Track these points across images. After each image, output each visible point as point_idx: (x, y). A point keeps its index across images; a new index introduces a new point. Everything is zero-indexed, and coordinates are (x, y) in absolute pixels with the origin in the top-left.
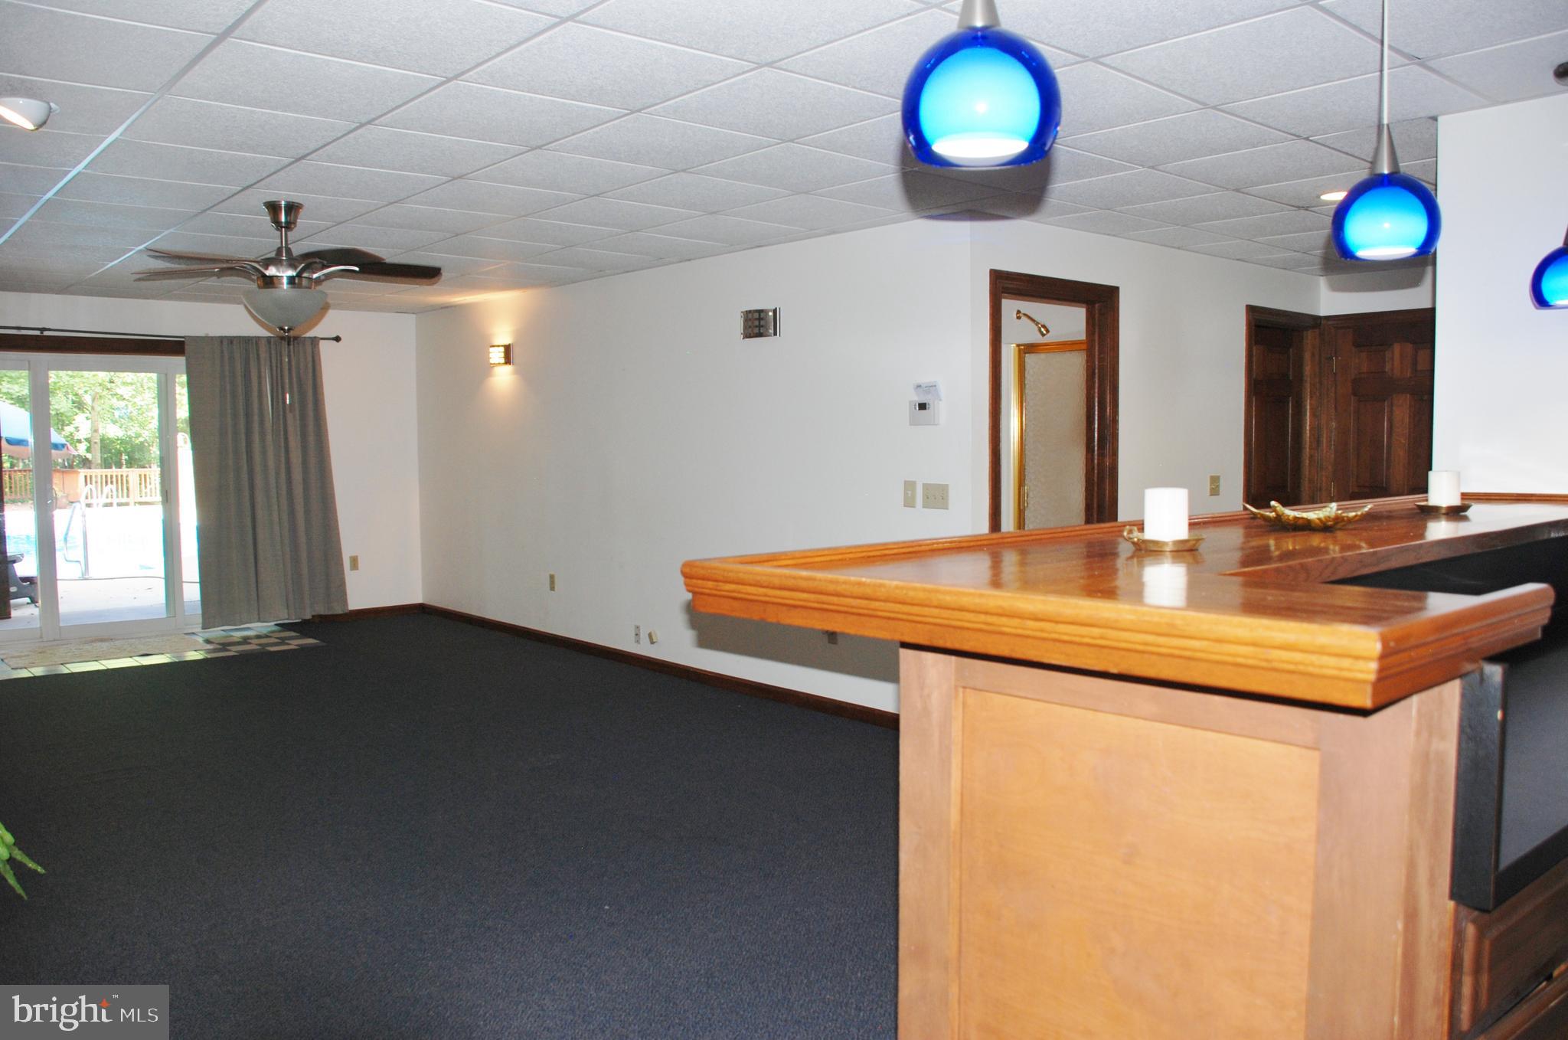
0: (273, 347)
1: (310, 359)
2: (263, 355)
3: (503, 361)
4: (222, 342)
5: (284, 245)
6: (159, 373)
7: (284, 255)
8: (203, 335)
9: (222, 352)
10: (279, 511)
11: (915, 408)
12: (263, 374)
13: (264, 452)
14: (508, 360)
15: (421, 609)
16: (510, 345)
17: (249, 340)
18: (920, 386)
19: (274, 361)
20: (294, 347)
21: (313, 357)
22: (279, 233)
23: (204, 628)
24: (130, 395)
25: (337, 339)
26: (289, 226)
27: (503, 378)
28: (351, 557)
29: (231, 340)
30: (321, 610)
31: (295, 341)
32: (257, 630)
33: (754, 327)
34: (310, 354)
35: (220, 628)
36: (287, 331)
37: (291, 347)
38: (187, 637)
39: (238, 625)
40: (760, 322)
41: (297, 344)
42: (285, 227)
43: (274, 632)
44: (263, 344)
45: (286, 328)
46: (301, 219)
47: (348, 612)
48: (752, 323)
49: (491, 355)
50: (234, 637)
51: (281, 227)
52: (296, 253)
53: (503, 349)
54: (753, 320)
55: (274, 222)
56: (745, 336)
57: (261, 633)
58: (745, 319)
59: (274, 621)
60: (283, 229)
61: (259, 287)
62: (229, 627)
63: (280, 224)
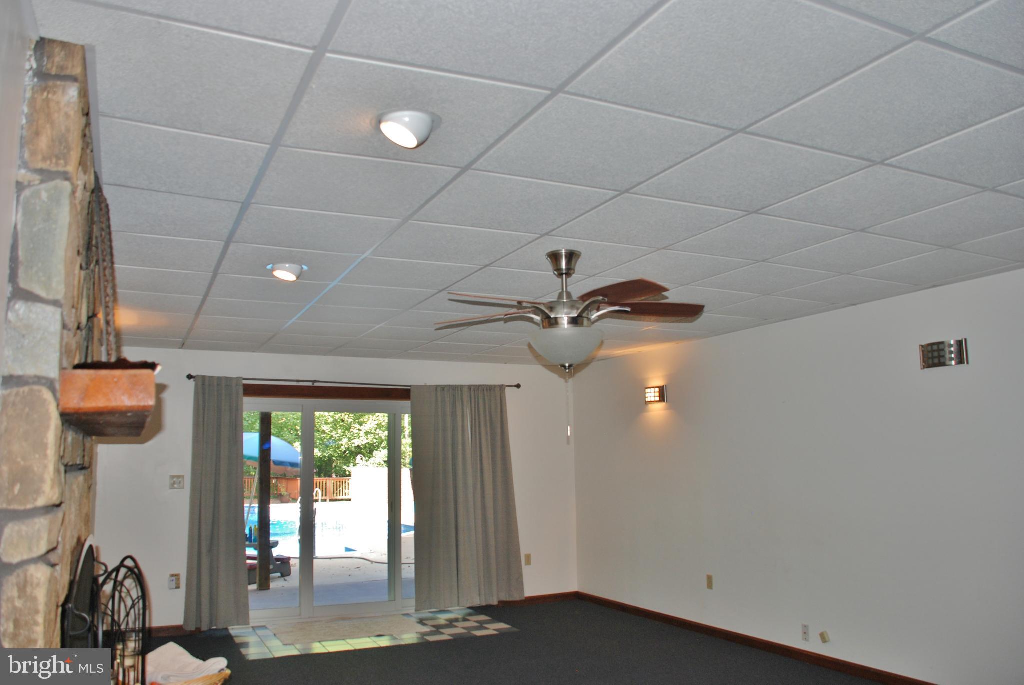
0: (473, 393)
1: (499, 402)
2: (466, 399)
3: (658, 399)
4: (436, 390)
5: (565, 290)
6: (389, 413)
7: (565, 298)
8: (423, 384)
9: (437, 398)
10: (475, 519)
12: (465, 413)
13: (465, 474)
14: (662, 398)
15: (578, 597)
16: (664, 386)
17: (455, 388)
19: (473, 405)
21: (501, 400)
22: (560, 280)
23: (417, 610)
24: (329, 430)
25: (518, 386)
26: (569, 272)
27: (657, 411)
28: (526, 555)
29: (443, 388)
30: (505, 597)
31: (489, 388)
32: (457, 612)
33: (933, 358)
34: (499, 399)
35: (431, 609)
36: (567, 368)
37: (486, 392)
38: (406, 618)
39: (442, 609)
40: (939, 354)
41: (490, 390)
42: (566, 274)
43: (470, 615)
44: (466, 390)
45: (567, 365)
46: (580, 265)
47: (524, 599)
48: (933, 354)
49: (647, 395)
50: (441, 619)
51: (563, 274)
52: (576, 296)
53: (657, 390)
54: (933, 351)
55: (556, 270)
56: (924, 366)
57: (460, 617)
58: (923, 351)
59: (469, 605)
60: (564, 276)
61: (544, 328)
62: (436, 609)
63: (562, 272)
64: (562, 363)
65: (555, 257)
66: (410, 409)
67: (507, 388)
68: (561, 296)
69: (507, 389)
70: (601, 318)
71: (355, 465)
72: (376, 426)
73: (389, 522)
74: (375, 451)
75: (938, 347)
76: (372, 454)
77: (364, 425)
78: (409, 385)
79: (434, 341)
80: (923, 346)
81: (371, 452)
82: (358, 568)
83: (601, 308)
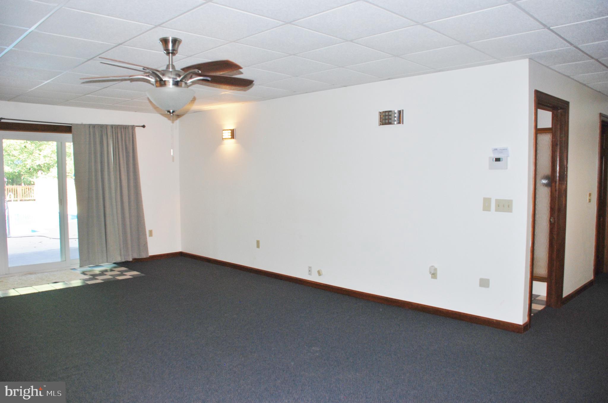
0: (114, 129)
1: (131, 136)
2: (109, 133)
3: (230, 137)
4: (89, 127)
5: (171, 63)
6: (57, 142)
7: (171, 68)
8: (81, 123)
9: (90, 132)
10: (117, 208)
11: (493, 161)
12: (109, 143)
13: (110, 181)
14: (233, 136)
15: (181, 254)
16: (234, 129)
17: (102, 126)
18: (496, 149)
19: (114, 136)
20: (123, 130)
21: (133, 135)
22: (168, 57)
23: (81, 267)
24: (18, 154)
25: (144, 126)
26: (174, 52)
27: (230, 145)
28: (149, 231)
29: (94, 126)
30: (136, 256)
31: (124, 127)
32: (106, 266)
33: (385, 119)
34: (131, 134)
35: (89, 265)
36: (171, 113)
37: (122, 130)
38: (73, 271)
39: (97, 265)
40: (388, 117)
41: (125, 128)
42: (172, 53)
43: (115, 267)
44: (109, 128)
45: (171, 111)
46: (181, 48)
47: (148, 257)
48: (385, 117)
49: (223, 134)
50: (96, 270)
51: (169, 53)
52: (178, 67)
53: (230, 131)
54: (386, 116)
55: (165, 50)
56: (380, 124)
57: (108, 269)
58: (380, 115)
59: (115, 262)
60: (171, 54)
61: (156, 87)
62: (93, 265)
63: (169, 52)
64: (168, 109)
65: (165, 41)
66: (71, 139)
67: (136, 127)
68: (168, 67)
69: (137, 129)
70: (194, 83)
71: (37, 177)
72: (51, 152)
73: (60, 213)
74: (51, 169)
75: (389, 113)
76: (49, 171)
77: (42, 151)
78: (71, 123)
79: (87, 94)
80: (380, 113)
81: (49, 169)
82: (41, 242)
83: (193, 76)
